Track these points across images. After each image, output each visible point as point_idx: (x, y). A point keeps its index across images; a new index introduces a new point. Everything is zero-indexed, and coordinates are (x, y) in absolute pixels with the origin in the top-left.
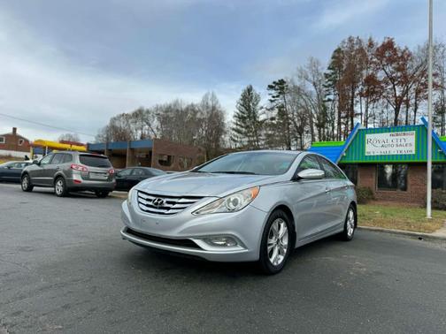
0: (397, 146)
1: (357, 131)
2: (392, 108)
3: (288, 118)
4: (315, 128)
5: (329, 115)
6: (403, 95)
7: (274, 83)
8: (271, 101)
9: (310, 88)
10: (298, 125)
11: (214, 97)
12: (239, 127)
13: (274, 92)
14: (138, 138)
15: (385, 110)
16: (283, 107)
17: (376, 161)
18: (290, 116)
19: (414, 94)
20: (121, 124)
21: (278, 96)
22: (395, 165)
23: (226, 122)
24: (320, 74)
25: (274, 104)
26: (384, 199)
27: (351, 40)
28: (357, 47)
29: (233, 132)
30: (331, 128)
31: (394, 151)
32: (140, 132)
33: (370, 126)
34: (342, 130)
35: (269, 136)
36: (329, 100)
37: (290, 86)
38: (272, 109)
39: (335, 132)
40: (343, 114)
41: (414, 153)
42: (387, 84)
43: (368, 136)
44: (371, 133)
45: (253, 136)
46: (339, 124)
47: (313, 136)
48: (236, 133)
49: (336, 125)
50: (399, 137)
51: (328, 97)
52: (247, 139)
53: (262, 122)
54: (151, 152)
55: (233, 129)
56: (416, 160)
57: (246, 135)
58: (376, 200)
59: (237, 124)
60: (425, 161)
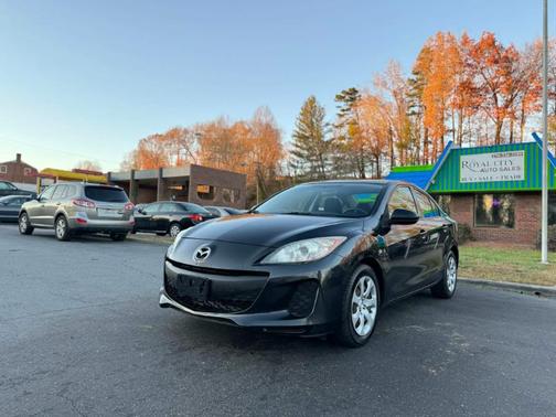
0: (501, 169)
1: (448, 152)
2: (492, 122)
3: (361, 138)
4: (395, 149)
5: (413, 132)
6: (507, 107)
7: (343, 92)
8: (341, 116)
9: (389, 98)
10: (374, 145)
11: (268, 112)
12: (298, 149)
13: (343, 104)
14: (174, 164)
15: (484, 126)
16: (355, 123)
17: (473, 190)
18: (364, 134)
19: (521, 105)
20: (152, 148)
21: (348, 110)
22: (496, 195)
23: (282, 143)
24: (402, 81)
25: (343, 119)
26: (484, 239)
27: (440, 36)
28: (447, 46)
29: (293, 156)
30: (415, 148)
31: (497, 177)
32: (175, 157)
33: (464, 145)
34: (430, 151)
35: (337, 160)
36: (414, 113)
37: (364, 96)
38: (341, 126)
39: (421, 154)
40: (431, 131)
41: (523, 178)
42: (487, 92)
43: (463, 158)
44: (466, 154)
45: (316, 161)
46: (426, 143)
47: (393, 158)
48: (295, 157)
49: (422, 144)
50: (503, 159)
51: (412, 109)
52: (309, 164)
53: (328, 142)
54: (188, 182)
55: (293, 152)
56: (526, 189)
57: (308, 158)
58: (475, 240)
59: (297, 146)
60: (537, 188)
